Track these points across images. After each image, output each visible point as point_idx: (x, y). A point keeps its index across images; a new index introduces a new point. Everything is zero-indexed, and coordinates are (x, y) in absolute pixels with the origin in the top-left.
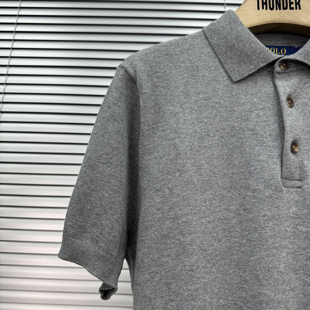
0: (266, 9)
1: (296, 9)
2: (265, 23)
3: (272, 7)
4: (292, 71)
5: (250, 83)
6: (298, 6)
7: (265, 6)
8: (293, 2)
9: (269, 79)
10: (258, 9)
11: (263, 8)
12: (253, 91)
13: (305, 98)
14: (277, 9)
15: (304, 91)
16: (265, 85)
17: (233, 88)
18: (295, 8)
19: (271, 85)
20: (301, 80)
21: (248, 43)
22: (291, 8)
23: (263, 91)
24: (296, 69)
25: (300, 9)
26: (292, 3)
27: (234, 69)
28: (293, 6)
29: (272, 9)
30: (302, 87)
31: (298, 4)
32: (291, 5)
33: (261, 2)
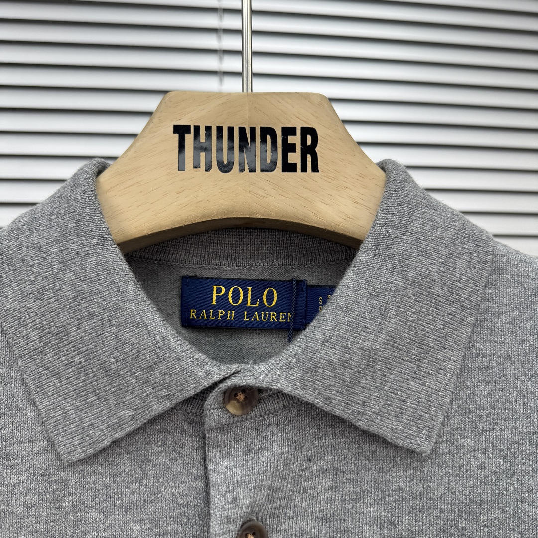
0: (208, 168)
1: (304, 169)
3: (225, 162)
5: (126, 464)
6: (309, 157)
7: (203, 156)
8: (295, 145)
9: (190, 442)
10: (182, 168)
12: (133, 494)
13: (305, 515)
14: (242, 170)
15: (305, 490)
16: (176, 468)
17: (64, 482)
18: (299, 167)
19: (194, 471)
21: (111, 326)
22: (289, 168)
23: (166, 493)
24: (281, 406)
25: (315, 169)
26: (292, 148)
27: (65, 416)
28: (295, 158)
29: (224, 168)
30: (301, 476)
31: (309, 150)
32: (290, 154)
33: (189, 138)
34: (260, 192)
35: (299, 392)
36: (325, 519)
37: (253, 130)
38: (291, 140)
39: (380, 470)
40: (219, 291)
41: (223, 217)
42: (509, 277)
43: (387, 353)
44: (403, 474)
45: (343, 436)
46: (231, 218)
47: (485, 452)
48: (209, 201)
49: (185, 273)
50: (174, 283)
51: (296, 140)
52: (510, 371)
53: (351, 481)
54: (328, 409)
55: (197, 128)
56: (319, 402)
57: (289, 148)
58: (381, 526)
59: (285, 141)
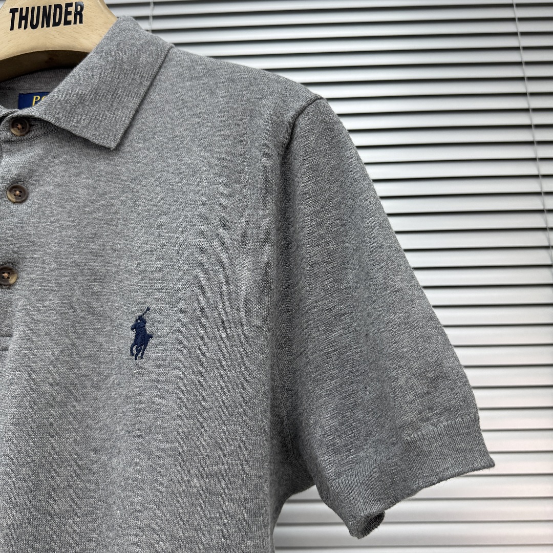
0: (26, 27)
1: (75, 23)
2: (20, 52)
3: (35, 23)
4: (36, 137)
6: (78, 17)
7: (23, 22)
8: (71, 11)
10: (12, 28)
11: (20, 27)
13: (49, 184)
14: (43, 26)
15: (50, 172)
18: (73, 22)
20: (47, 152)
22: (67, 23)
25: (81, 22)
26: (70, 13)
28: (71, 18)
29: (34, 27)
30: (49, 165)
31: (79, 13)
32: (68, 16)
33: (17, 15)
34: (52, 37)
35: (43, 116)
36: (59, 186)
37: (50, 7)
38: (70, 9)
39: (91, 162)
40: (37, 98)
41: (32, 51)
42: (175, 63)
43: (92, 97)
44: (103, 163)
45: (74, 146)
46: (36, 52)
47: (148, 149)
48: (24, 44)
49: (21, 92)
50: (15, 99)
51: (72, 9)
52: (167, 108)
53: (75, 167)
54: (57, 124)
55: (22, 9)
56: (53, 121)
57: (68, 13)
58: (88, 189)
59: (66, 10)
